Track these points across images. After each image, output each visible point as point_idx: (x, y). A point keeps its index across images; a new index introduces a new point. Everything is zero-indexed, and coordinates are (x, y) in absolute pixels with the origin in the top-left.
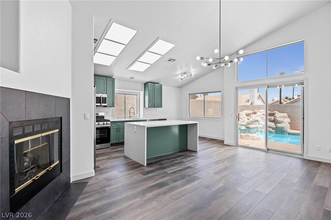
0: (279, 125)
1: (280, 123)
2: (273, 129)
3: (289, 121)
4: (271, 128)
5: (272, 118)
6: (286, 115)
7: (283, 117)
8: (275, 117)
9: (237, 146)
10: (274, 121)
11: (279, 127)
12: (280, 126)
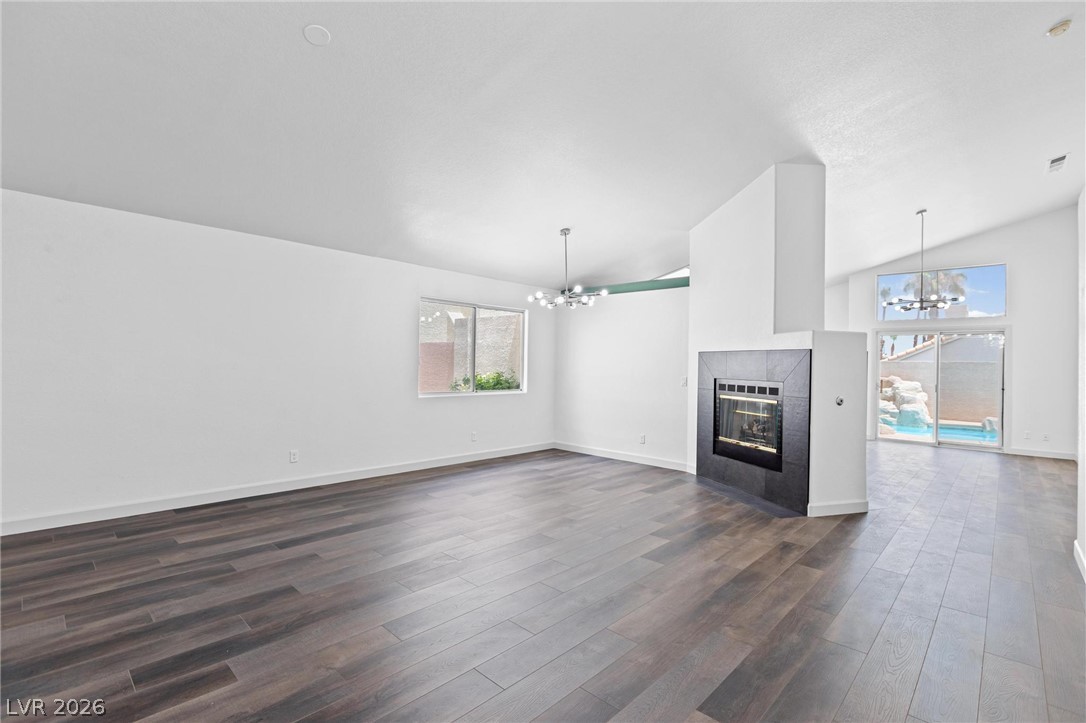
0: (906, 407)
1: (908, 402)
2: (893, 415)
3: (926, 399)
4: (887, 413)
5: (889, 391)
6: (917, 384)
7: (912, 390)
8: (895, 389)
9: (876, 439)
10: (893, 399)
11: (908, 412)
12: (909, 409)
